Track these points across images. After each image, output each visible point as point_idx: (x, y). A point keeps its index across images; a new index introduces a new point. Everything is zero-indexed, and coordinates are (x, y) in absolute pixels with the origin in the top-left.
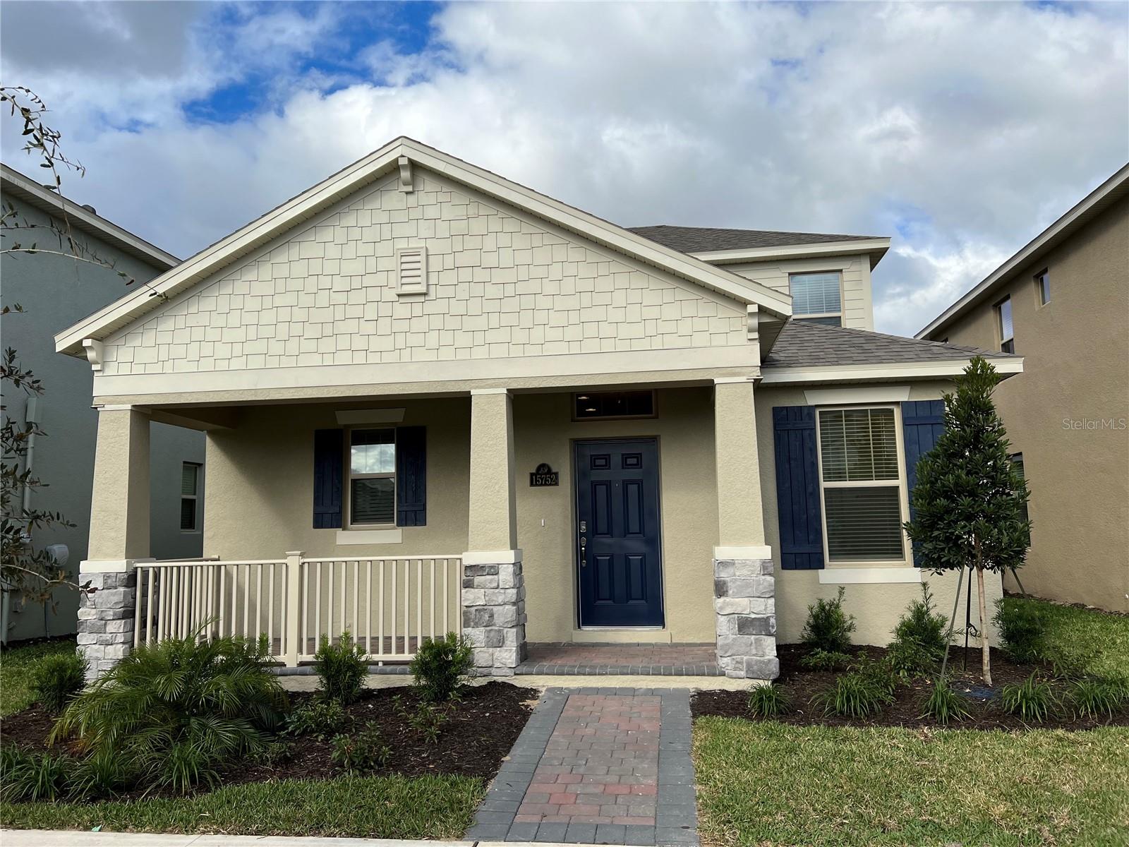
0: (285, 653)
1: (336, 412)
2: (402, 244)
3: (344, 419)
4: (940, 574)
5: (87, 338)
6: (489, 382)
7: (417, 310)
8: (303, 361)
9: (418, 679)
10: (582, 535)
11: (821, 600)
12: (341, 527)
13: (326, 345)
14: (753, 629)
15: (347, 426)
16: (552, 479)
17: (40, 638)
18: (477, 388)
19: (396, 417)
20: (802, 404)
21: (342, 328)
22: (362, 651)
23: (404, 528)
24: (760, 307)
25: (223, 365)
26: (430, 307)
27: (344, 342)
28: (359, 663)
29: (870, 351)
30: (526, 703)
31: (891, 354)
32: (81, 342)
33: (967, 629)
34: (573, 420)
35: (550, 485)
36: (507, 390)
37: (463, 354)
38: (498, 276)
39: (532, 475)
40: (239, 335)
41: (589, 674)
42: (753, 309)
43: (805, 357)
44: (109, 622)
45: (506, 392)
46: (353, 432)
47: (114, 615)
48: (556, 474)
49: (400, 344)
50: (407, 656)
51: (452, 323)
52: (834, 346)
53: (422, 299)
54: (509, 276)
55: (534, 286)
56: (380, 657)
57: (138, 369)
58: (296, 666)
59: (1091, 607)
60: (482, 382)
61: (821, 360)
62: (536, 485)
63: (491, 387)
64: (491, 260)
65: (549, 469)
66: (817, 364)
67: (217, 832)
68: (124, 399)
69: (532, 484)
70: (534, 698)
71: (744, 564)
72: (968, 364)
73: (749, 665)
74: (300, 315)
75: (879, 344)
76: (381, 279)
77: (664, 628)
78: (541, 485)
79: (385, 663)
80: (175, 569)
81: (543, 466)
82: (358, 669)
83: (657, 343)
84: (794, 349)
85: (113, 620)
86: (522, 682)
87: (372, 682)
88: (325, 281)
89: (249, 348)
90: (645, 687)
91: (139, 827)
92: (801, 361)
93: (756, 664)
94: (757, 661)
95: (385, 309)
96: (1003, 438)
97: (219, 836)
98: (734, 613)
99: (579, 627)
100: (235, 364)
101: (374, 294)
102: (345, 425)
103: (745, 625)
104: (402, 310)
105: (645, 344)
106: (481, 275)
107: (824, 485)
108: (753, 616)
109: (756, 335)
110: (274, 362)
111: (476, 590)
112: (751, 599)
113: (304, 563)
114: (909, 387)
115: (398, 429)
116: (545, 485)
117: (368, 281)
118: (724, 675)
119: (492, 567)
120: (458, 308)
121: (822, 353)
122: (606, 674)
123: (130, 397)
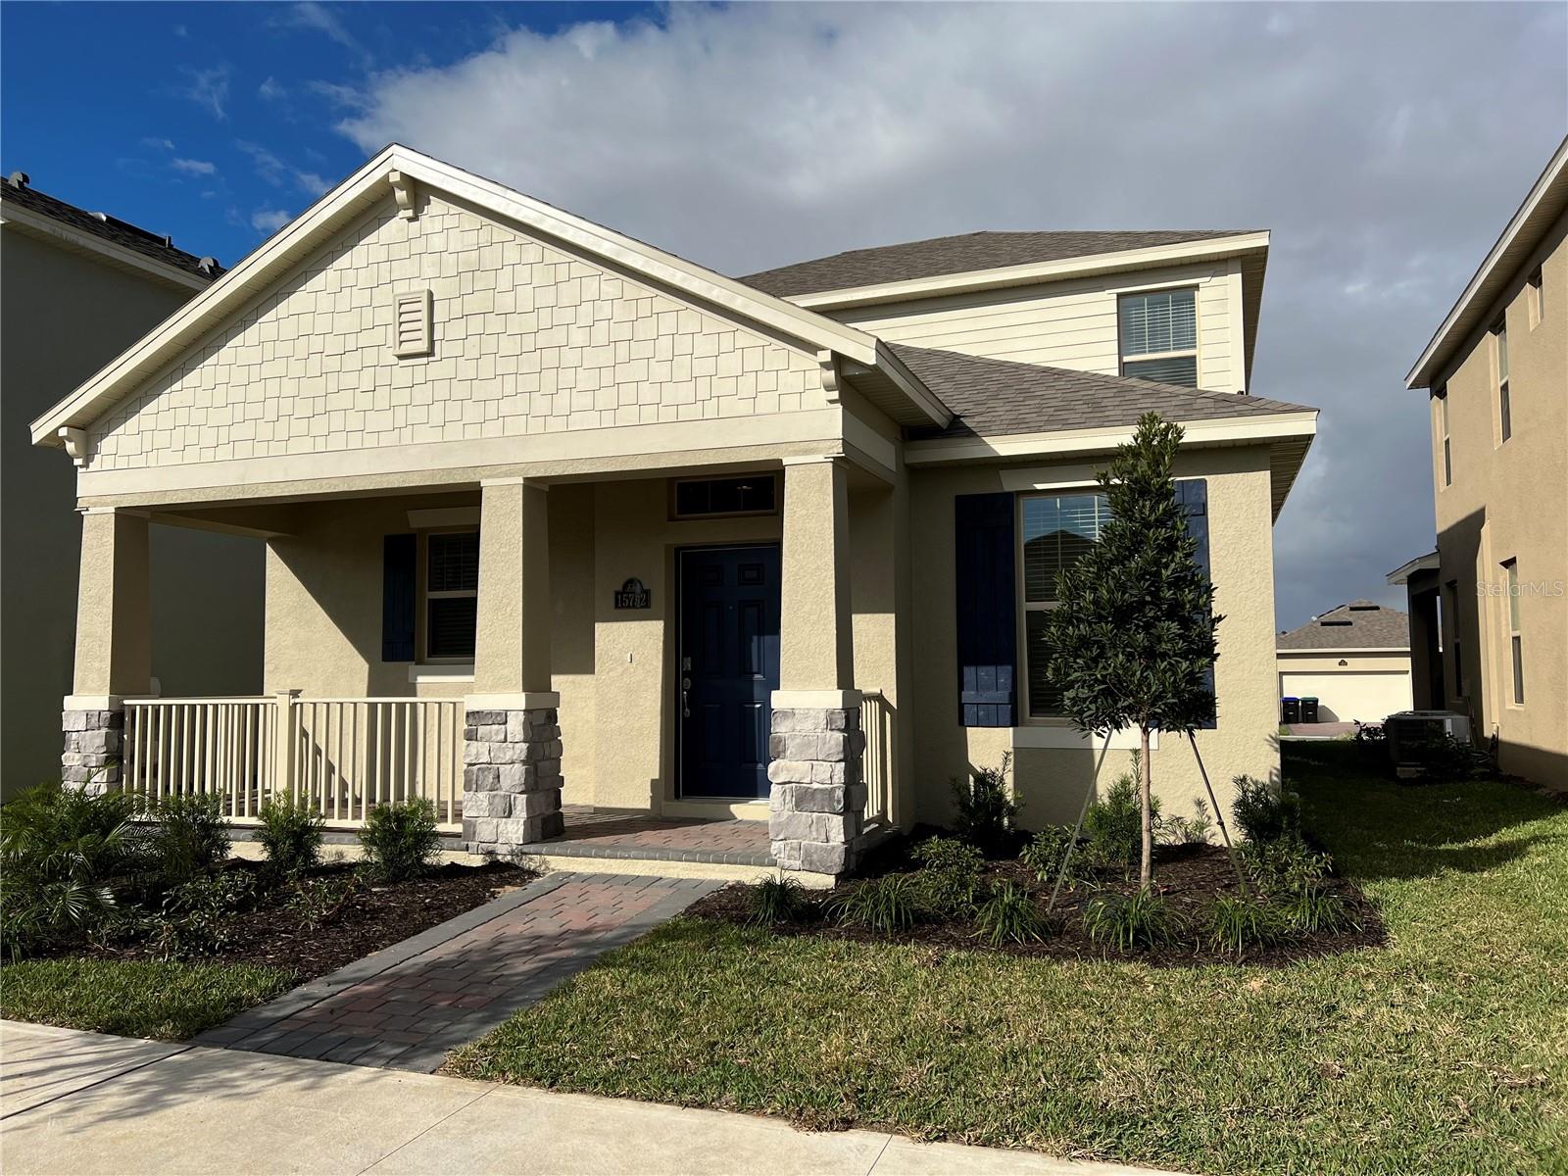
2: (401, 288)
5: (62, 426)
6: (504, 468)
7: (420, 375)
8: (295, 446)
9: (368, 852)
10: (686, 674)
12: (413, 660)
13: (319, 426)
14: (815, 804)
16: (642, 598)
18: (488, 477)
20: (996, 490)
21: (335, 402)
24: (835, 355)
25: (209, 455)
26: (436, 369)
27: (337, 421)
32: (56, 430)
34: (671, 519)
35: (640, 605)
36: (525, 479)
37: (472, 433)
38: (515, 325)
39: (617, 593)
40: (225, 416)
42: (826, 356)
45: (522, 482)
46: (430, 537)
47: (97, 761)
48: (649, 591)
49: (400, 422)
51: (460, 391)
53: (424, 360)
54: (529, 322)
55: (558, 335)
57: (122, 463)
60: (494, 470)
62: (624, 606)
63: (505, 475)
64: (506, 302)
65: (639, 586)
68: (109, 500)
69: (617, 607)
71: (807, 714)
73: (808, 854)
74: (290, 387)
76: (378, 336)
78: (630, 606)
81: (631, 582)
83: (711, 410)
85: (96, 767)
86: (531, 863)
88: (317, 344)
89: (237, 433)
90: (675, 876)
93: (816, 852)
94: (817, 847)
95: (383, 376)
98: (792, 783)
99: (677, 797)
100: (224, 453)
101: (370, 357)
102: (419, 529)
103: (804, 798)
104: (403, 374)
105: (694, 411)
106: (495, 324)
107: (1025, 606)
108: (815, 786)
109: (835, 395)
110: (261, 450)
111: (480, 743)
112: (814, 762)
113: (295, 704)
116: (635, 605)
117: (364, 339)
118: (775, 865)
119: (499, 714)
120: (468, 370)
123: (114, 498)
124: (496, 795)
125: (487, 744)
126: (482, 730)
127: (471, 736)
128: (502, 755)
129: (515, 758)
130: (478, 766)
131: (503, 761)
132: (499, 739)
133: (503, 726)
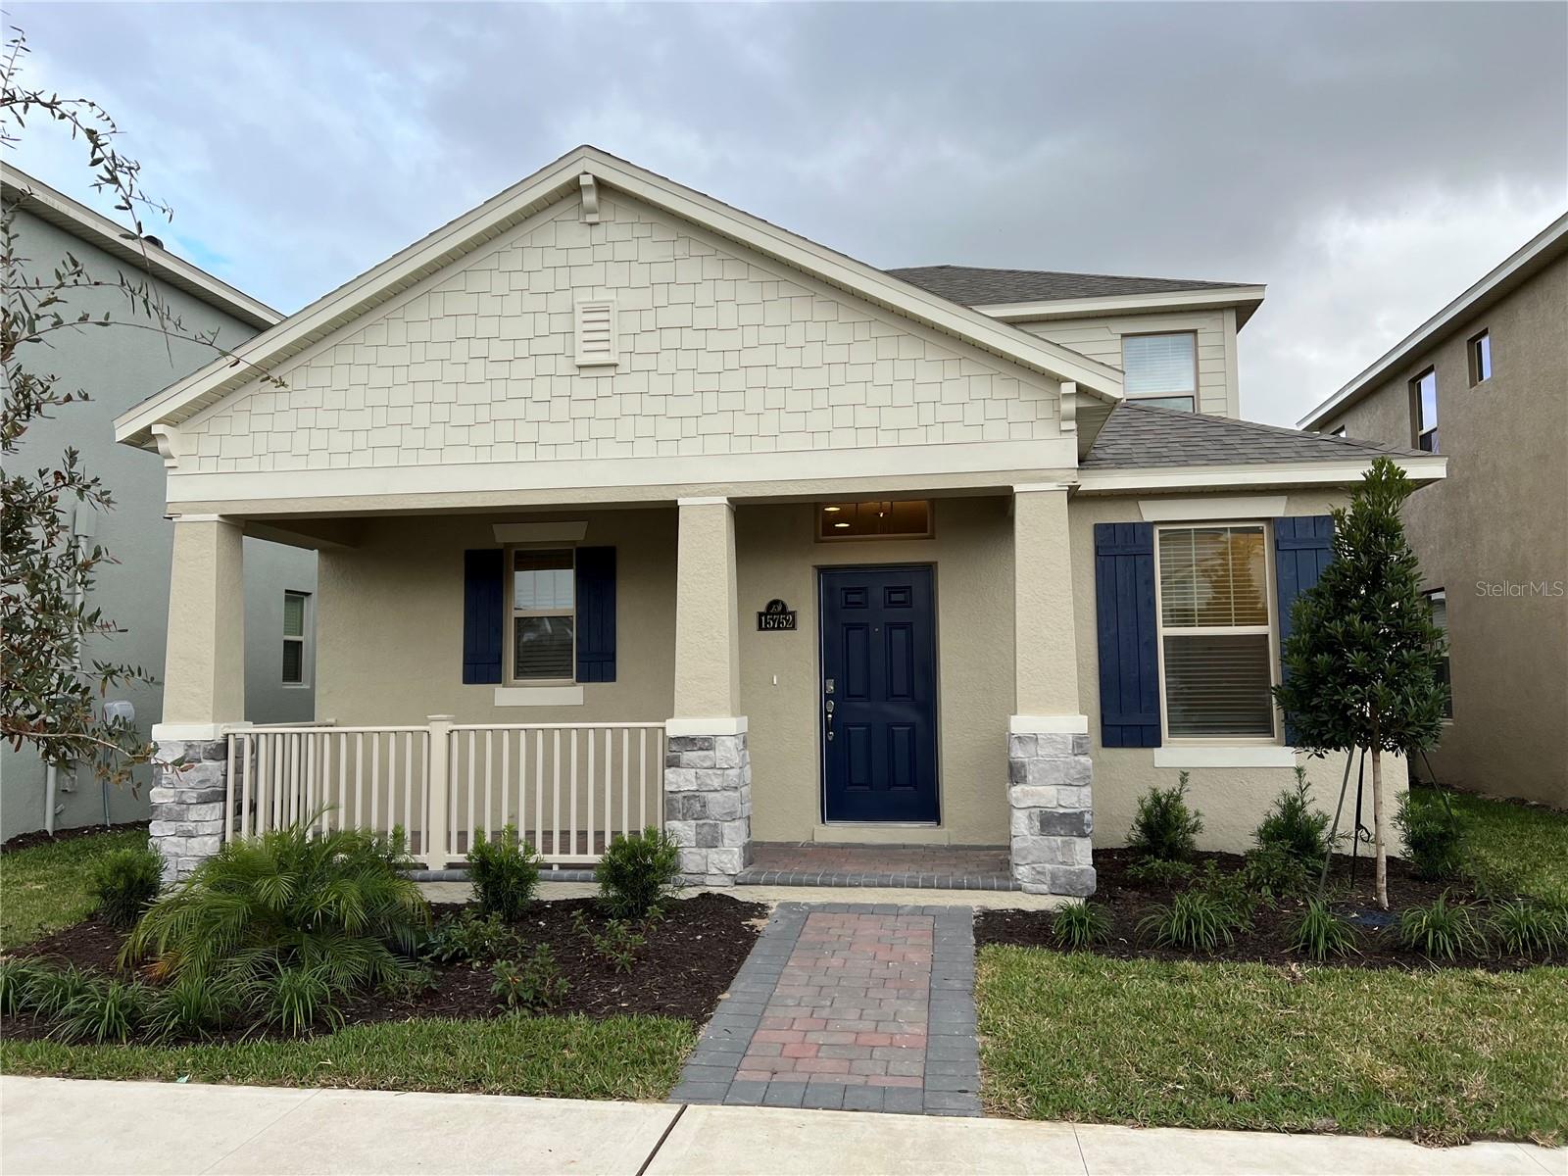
0: (428, 851)
1: (494, 526)
2: (584, 296)
3: (503, 535)
4: (1321, 756)
5: (158, 422)
6: (703, 488)
7: (605, 387)
8: (450, 456)
9: (606, 888)
10: (828, 697)
11: (1155, 790)
12: (500, 683)
13: (481, 435)
14: (1061, 829)
15: (509, 546)
16: (787, 621)
17: (97, 826)
18: (687, 495)
19: (575, 534)
20: (1135, 520)
21: (502, 411)
22: (530, 850)
23: (586, 684)
24: (1079, 387)
25: (341, 461)
26: (621, 384)
27: (505, 431)
28: (526, 866)
29: (1232, 447)
30: (750, 923)
31: (1262, 451)
32: (149, 428)
33: (1357, 833)
34: (817, 541)
35: (786, 628)
36: (728, 499)
37: (667, 449)
38: (717, 341)
39: (760, 614)
40: (362, 420)
41: (836, 885)
42: (1069, 388)
43: (1141, 455)
44: (191, 806)
45: (726, 502)
46: (516, 552)
47: (197, 799)
48: (793, 613)
49: (582, 434)
50: (592, 857)
51: (654, 406)
52: (1182, 439)
53: (611, 372)
54: (733, 340)
55: (765, 356)
56: (556, 857)
57: (226, 466)
58: (442, 868)
59: (1534, 803)
60: (693, 488)
61: (1164, 460)
62: (766, 629)
63: (705, 494)
64: (704, 319)
65: (784, 607)
66: (1158, 464)
67: (341, 1086)
68: (210, 507)
69: (760, 628)
70: (761, 916)
71: (1051, 740)
72: (1368, 467)
73: (1054, 877)
74: (444, 393)
75: (1244, 437)
76: (555, 344)
77: (939, 824)
78: (773, 628)
79: (563, 867)
80: (279, 737)
81: (775, 602)
82: (527, 875)
83: (935, 435)
84: (1125, 443)
85: (198, 803)
86: (743, 895)
87: (546, 892)
88: (479, 348)
89: (376, 439)
90: (912, 904)
91: (240, 1077)
92: (1135, 460)
93: (1064, 876)
94: (1065, 871)
95: (562, 386)
96: (1414, 571)
97: (345, 1091)
98: (1035, 807)
99: (823, 822)
100: (358, 460)
101: (546, 365)
102: (505, 544)
103: (1049, 822)
104: (585, 387)
105: (919, 437)
106: (692, 339)
107: (1163, 631)
108: (1062, 811)
109: (1073, 425)
110: (408, 458)
111: (684, 770)
112: (1059, 787)
113: (451, 731)
114: (1286, 497)
115: (578, 549)
116: (779, 628)
117: (538, 346)
118: (1020, 890)
119: (705, 739)
120: (660, 385)
121: (1165, 449)
122: (859, 886)
123: (218, 505)
124: (705, 824)
125: (694, 770)
126: (687, 756)
127: (672, 763)
128: (709, 782)
129: (725, 784)
130: (683, 794)
131: (712, 789)
132: (705, 765)
133: (711, 752)
